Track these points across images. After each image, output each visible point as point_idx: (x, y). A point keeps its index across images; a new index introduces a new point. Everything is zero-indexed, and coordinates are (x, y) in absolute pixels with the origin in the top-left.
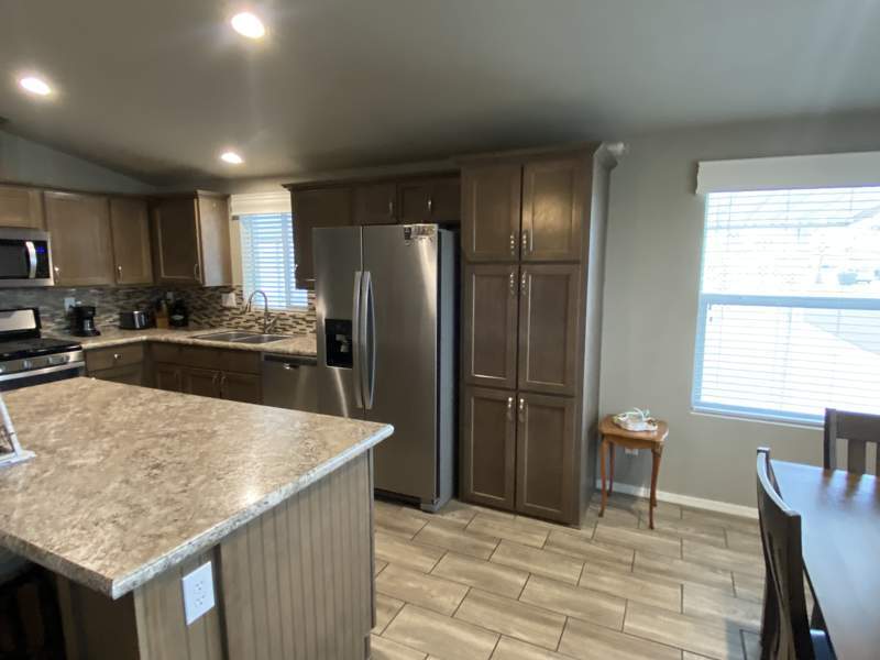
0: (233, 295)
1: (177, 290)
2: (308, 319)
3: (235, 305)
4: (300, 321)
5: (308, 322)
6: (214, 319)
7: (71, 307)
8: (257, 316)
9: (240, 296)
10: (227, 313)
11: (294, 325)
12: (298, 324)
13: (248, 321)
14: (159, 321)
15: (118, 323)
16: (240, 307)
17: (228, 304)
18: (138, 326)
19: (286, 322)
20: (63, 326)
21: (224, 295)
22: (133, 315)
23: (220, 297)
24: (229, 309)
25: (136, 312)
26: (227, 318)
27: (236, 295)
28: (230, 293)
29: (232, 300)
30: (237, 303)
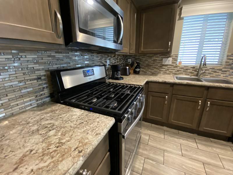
0: (170, 59)
2: (224, 70)
3: (171, 63)
5: (223, 71)
6: (155, 70)
7: (109, 65)
8: (185, 68)
9: (176, 59)
10: (164, 67)
11: (212, 73)
12: (216, 72)
13: (178, 71)
14: (131, 72)
16: (175, 65)
17: (166, 63)
19: (207, 71)
21: (164, 59)
23: (162, 60)
24: (166, 65)
25: (127, 68)
26: (164, 70)
27: (172, 59)
28: (168, 58)
29: (169, 61)
30: (172, 63)
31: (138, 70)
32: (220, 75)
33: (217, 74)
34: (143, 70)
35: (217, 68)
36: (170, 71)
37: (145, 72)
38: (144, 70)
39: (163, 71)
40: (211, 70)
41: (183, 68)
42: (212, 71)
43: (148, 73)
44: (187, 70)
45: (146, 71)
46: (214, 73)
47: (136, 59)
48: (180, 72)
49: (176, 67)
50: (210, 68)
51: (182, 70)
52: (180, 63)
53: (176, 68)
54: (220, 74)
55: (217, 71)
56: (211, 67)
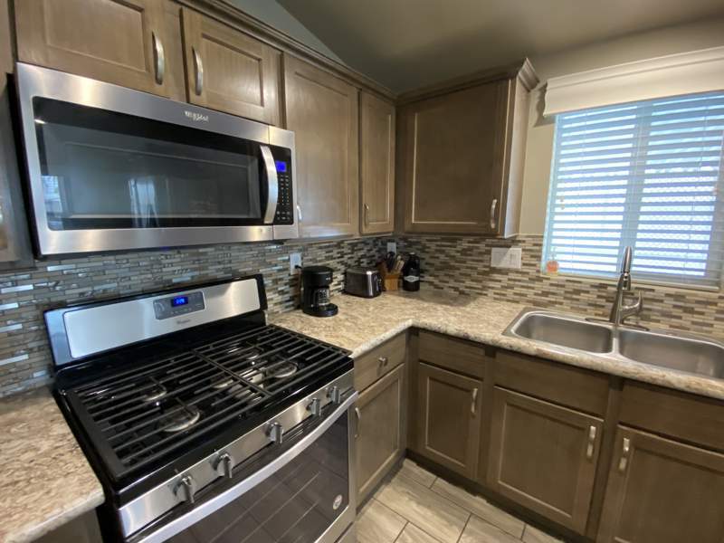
0: (516, 251)
1: (405, 239)
3: (519, 266)
4: (698, 308)
6: (468, 283)
7: (297, 267)
8: (570, 287)
9: (534, 253)
10: (497, 276)
11: (677, 312)
12: (690, 311)
13: (545, 294)
14: (387, 282)
15: (341, 286)
16: (532, 271)
17: (503, 264)
18: (371, 294)
19: (656, 306)
20: (287, 297)
21: (494, 250)
22: (366, 276)
23: (489, 252)
24: (504, 271)
25: (369, 273)
26: (497, 285)
27: (523, 250)
28: (510, 247)
29: (512, 258)
30: (524, 264)
31: (412, 279)
32: (712, 325)
33: (697, 318)
34: (431, 279)
35: (696, 295)
36: (517, 290)
37: (436, 287)
38: (436, 282)
39: (493, 288)
40: (670, 302)
41: (563, 286)
42: (675, 306)
43: (445, 289)
44: (578, 292)
45: (441, 285)
46: (684, 315)
47: (411, 244)
48: (552, 298)
49: (539, 279)
50: (668, 295)
51: (561, 291)
52: (553, 266)
53: (537, 285)
54: (710, 320)
55: (696, 309)
56: (672, 291)
